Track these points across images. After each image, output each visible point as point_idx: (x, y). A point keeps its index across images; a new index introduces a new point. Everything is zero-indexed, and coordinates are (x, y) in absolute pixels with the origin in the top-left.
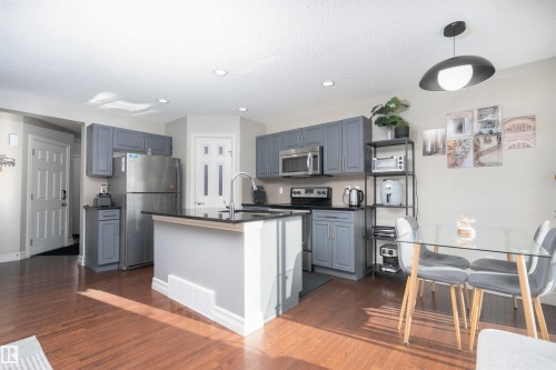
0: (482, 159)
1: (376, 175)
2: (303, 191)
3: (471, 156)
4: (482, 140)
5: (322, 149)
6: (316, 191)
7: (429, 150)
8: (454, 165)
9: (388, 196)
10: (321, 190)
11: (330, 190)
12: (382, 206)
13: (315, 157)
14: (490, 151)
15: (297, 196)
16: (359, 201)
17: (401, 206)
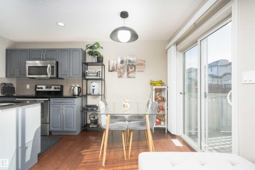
0: (130, 75)
1: (87, 80)
2: (44, 87)
3: (126, 73)
4: (129, 67)
5: (57, 63)
6: (53, 87)
7: (111, 69)
8: (120, 77)
9: (93, 90)
10: (57, 87)
11: (62, 87)
12: (90, 94)
13: (52, 67)
14: (132, 72)
15: (40, 90)
16: (79, 93)
17: (99, 95)
